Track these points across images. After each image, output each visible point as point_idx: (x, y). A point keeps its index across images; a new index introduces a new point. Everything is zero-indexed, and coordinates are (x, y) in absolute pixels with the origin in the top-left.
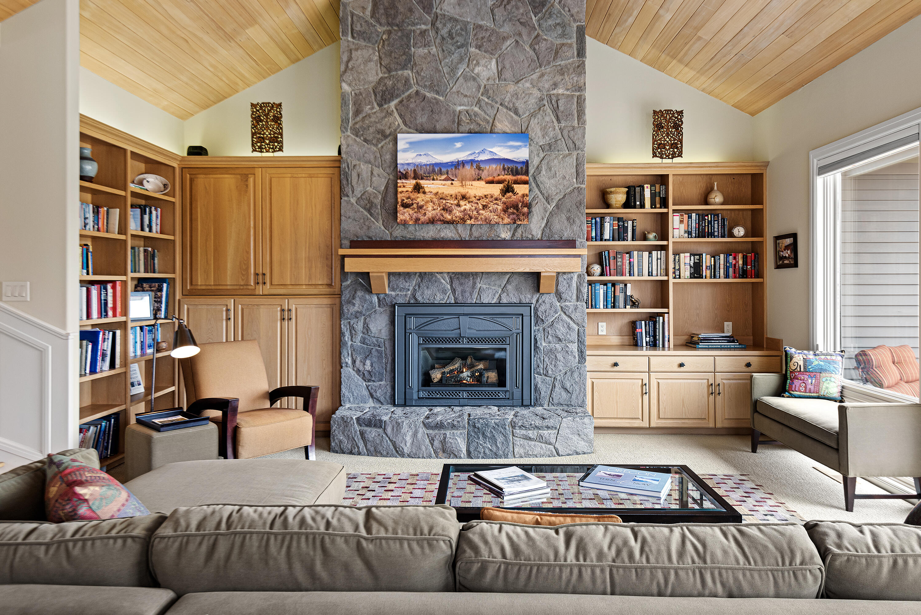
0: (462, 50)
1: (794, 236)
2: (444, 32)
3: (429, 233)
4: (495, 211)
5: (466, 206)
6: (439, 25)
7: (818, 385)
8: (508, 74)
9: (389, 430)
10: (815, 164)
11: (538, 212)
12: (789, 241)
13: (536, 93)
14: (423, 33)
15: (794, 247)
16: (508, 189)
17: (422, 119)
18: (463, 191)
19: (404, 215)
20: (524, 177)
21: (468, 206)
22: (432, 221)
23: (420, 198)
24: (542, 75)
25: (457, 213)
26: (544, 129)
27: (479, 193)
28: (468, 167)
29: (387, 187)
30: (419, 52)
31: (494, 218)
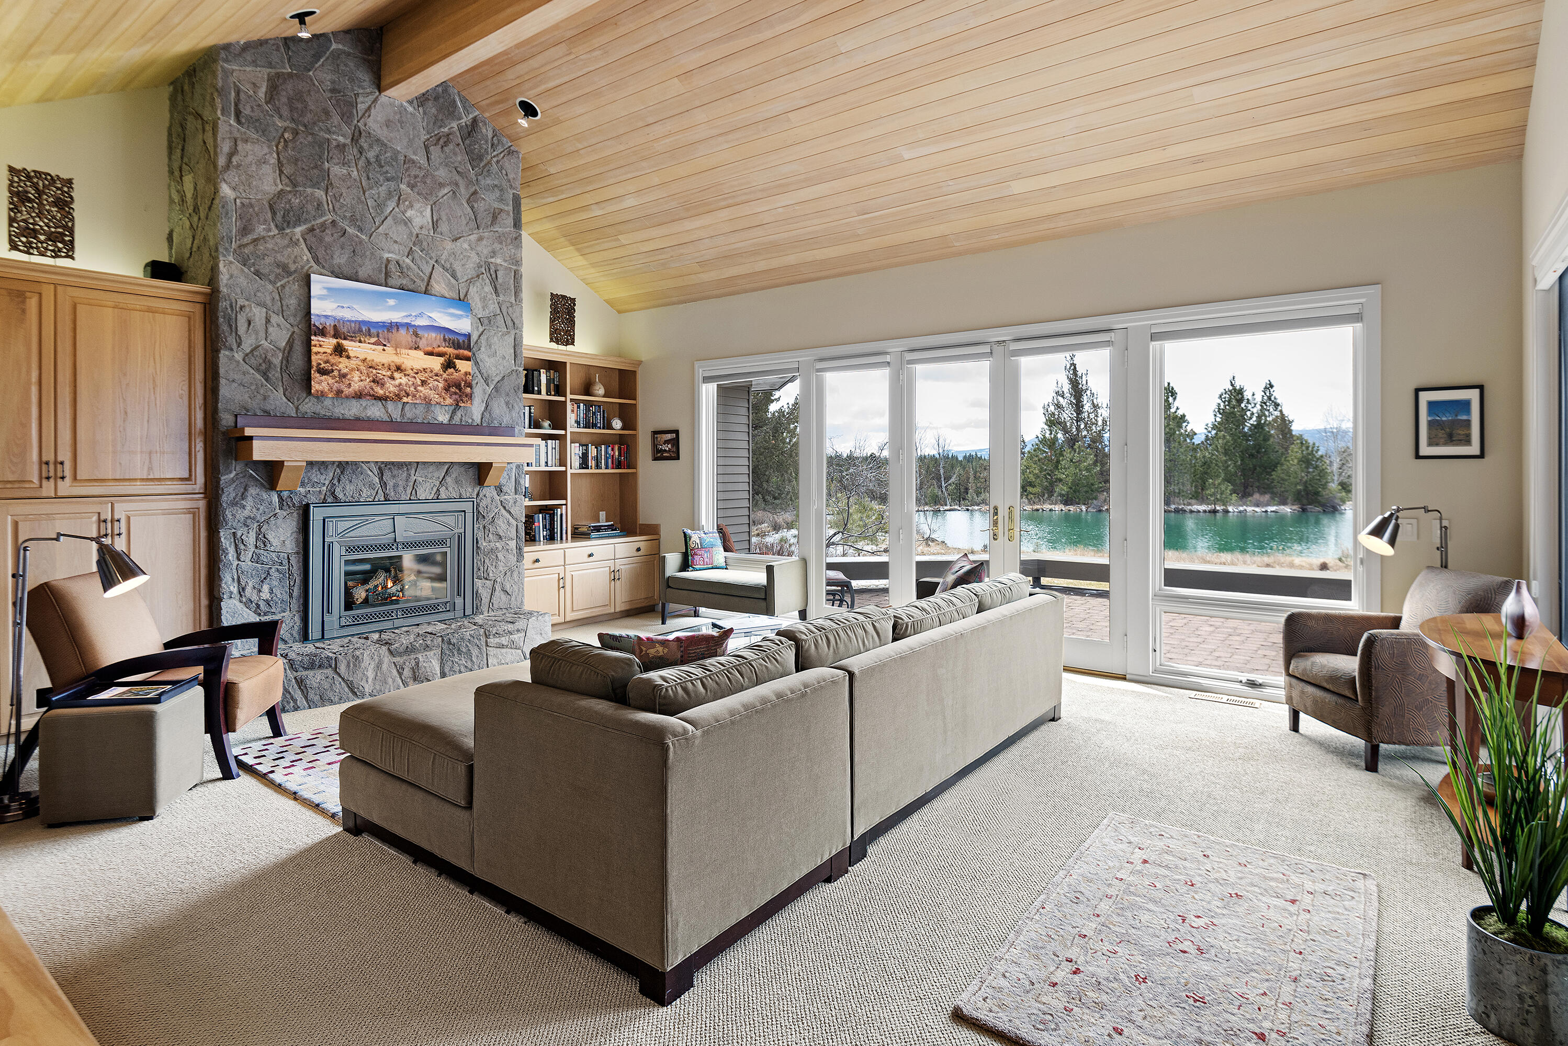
0: (392, 184)
1: (677, 432)
2: (371, 155)
3: (352, 409)
4: (435, 389)
5: (401, 379)
6: (362, 141)
7: (711, 558)
8: (444, 227)
10: (700, 373)
11: (480, 392)
12: (669, 436)
13: (475, 258)
14: (341, 148)
15: (676, 442)
16: (449, 365)
17: (340, 259)
18: (398, 360)
19: (320, 384)
20: (466, 353)
21: (404, 380)
22: (359, 396)
23: (343, 364)
24: (480, 239)
25: (391, 388)
26: (484, 299)
27: (418, 365)
28: (403, 331)
29: (290, 343)
30: (337, 170)
31: (435, 398)
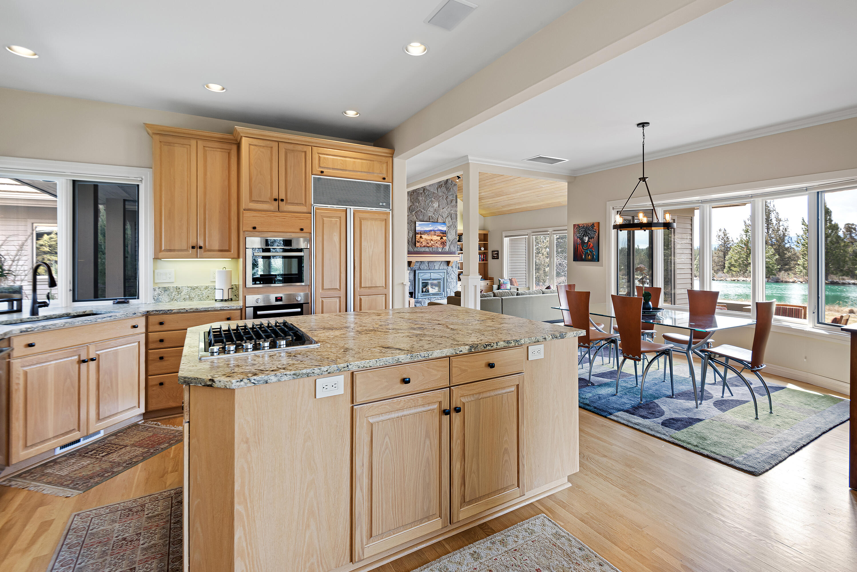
0: (430, 199)
1: (498, 251)
2: (427, 194)
3: (423, 249)
4: (439, 244)
5: (432, 242)
6: (425, 191)
7: (506, 287)
8: (441, 206)
9: (422, 304)
10: (504, 235)
11: (448, 244)
12: (496, 252)
13: (447, 212)
14: (421, 193)
15: (498, 254)
16: (442, 238)
17: (421, 217)
18: (431, 238)
19: (418, 244)
20: (445, 235)
21: (433, 243)
22: (424, 247)
23: (422, 240)
24: (448, 208)
25: (430, 244)
26: (449, 222)
27: (435, 239)
28: (432, 232)
29: (412, 236)
30: (420, 198)
31: (439, 246)
